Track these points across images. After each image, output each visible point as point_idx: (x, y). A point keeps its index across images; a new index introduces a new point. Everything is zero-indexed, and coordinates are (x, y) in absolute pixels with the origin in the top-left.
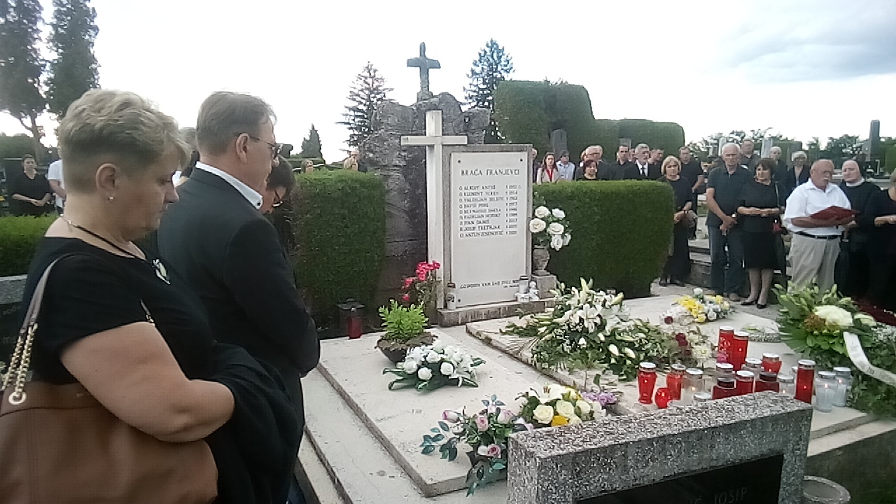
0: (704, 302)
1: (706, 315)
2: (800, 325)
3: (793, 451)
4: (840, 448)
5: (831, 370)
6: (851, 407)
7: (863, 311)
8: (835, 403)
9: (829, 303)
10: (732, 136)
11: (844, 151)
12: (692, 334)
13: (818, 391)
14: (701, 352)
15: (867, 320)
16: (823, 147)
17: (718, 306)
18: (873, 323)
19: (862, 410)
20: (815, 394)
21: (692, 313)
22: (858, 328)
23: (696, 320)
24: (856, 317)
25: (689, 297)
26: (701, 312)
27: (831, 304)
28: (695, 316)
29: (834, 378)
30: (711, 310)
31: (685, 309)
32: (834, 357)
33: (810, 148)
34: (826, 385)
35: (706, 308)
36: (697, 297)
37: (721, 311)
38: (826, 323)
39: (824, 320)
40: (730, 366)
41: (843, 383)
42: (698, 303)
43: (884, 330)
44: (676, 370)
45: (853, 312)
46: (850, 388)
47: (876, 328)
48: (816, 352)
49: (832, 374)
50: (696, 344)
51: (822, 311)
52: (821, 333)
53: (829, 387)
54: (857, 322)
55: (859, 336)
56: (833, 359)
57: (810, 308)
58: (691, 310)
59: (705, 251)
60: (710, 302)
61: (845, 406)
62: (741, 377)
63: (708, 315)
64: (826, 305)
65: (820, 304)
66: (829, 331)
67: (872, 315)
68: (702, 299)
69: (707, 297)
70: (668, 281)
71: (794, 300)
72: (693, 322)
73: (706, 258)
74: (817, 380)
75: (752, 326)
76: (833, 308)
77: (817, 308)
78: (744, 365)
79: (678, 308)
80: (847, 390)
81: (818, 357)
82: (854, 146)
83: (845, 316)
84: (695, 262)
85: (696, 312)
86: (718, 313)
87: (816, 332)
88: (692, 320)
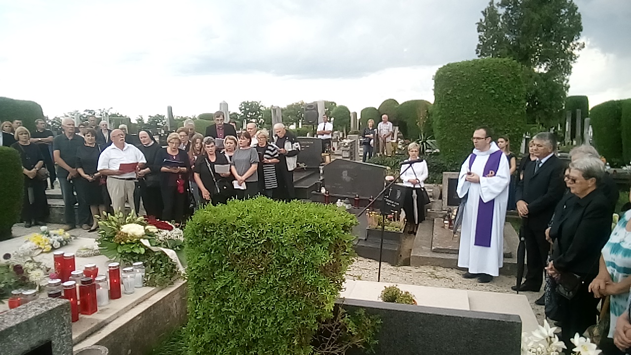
0: (49, 236)
1: (52, 245)
2: (113, 240)
3: (59, 336)
4: (139, 315)
5: (131, 265)
6: (146, 286)
7: (150, 224)
8: (136, 286)
9: (130, 222)
10: (85, 113)
11: (158, 124)
12: (28, 263)
13: (125, 281)
14: (35, 276)
15: (153, 229)
16: (146, 121)
17: (61, 237)
18: (156, 230)
19: (153, 286)
20: (122, 283)
21: (40, 246)
22: (149, 235)
23: (44, 250)
24: (146, 228)
25: (37, 234)
26: (47, 243)
27: (132, 223)
28: (43, 247)
29: (133, 270)
30: (56, 241)
31: (34, 244)
32: (135, 256)
33: (138, 122)
34: (129, 276)
35: (51, 240)
36: (43, 233)
37: (64, 240)
38: (128, 236)
39: (127, 234)
40: (59, 280)
41: (140, 272)
42: (44, 237)
43: (162, 233)
44: (15, 295)
45: (145, 225)
46: (144, 274)
47: (157, 233)
48: (123, 256)
49: (131, 268)
50: (32, 270)
51: (126, 228)
52: (126, 243)
53: (131, 277)
54: (146, 231)
55: (149, 239)
56: (134, 258)
57: (118, 227)
58: (39, 243)
59: (59, 197)
60: (55, 235)
61: (143, 286)
62: (66, 287)
63: (54, 245)
64: (128, 223)
65: (125, 224)
66: (131, 240)
67: (155, 225)
68: (48, 233)
69: (51, 232)
70: (33, 223)
71: (107, 224)
72: (42, 252)
73: (60, 202)
74: (122, 275)
75: (85, 246)
76: (133, 225)
77: (122, 226)
78: (71, 277)
79: (29, 244)
80: (143, 276)
81: (124, 259)
82: (163, 121)
83: (139, 229)
84: (52, 206)
85: (43, 245)
86: (61, 243)
87: (122, 243)
88: (41, 251)
